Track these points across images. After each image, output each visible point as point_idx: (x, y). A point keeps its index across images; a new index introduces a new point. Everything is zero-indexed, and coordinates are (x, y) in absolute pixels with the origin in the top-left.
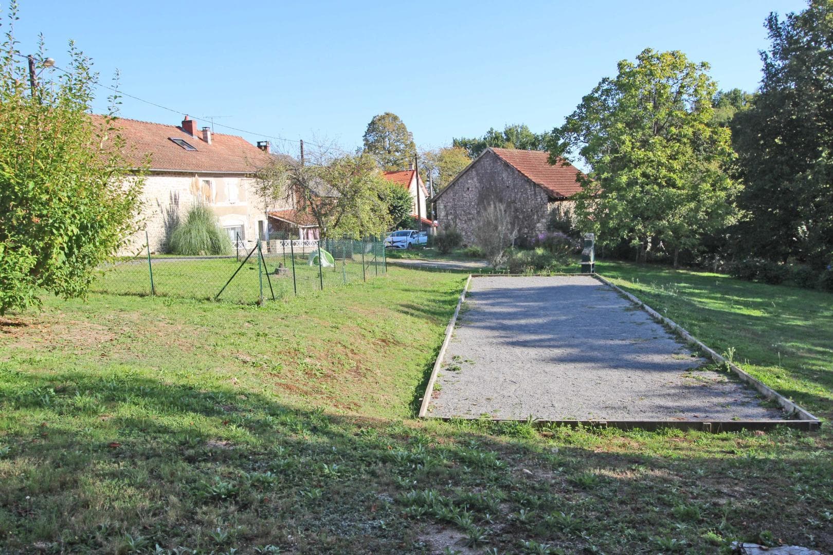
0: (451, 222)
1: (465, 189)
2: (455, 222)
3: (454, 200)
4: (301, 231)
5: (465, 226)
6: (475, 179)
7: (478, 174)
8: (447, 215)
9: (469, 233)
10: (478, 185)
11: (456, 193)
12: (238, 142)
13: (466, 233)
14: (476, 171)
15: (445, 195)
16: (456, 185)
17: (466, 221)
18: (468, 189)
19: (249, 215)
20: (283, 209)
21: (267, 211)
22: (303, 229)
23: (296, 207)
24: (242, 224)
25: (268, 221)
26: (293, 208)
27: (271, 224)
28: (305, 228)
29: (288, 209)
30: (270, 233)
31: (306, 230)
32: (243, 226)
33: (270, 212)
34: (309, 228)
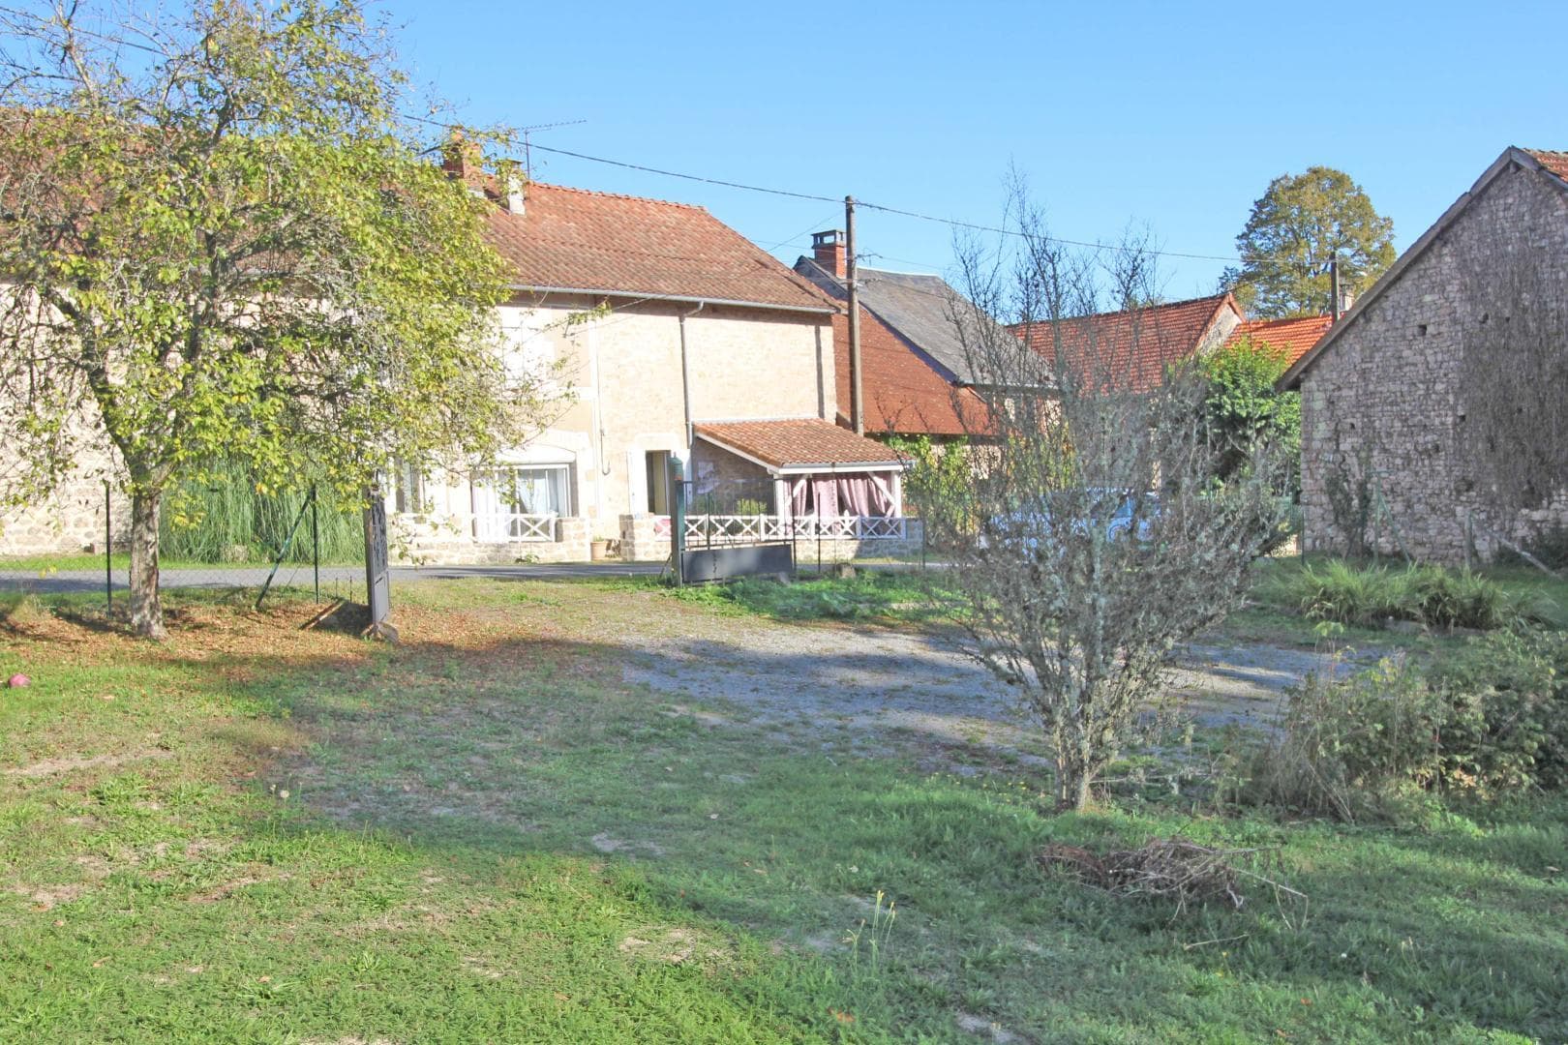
0: (1352, 461)
1: (1412, 330)
2: (1365, 463)
3: (1364, 374)
4: (781, 487)
5: (1405, 478)
6: (1453, 289)
7: (1463, 267)
8: (1336, 436)
9: (1419, 508)
10: (1462, 310)
11: (1375, 349)
12: (673, 218)
13: (1409, 505)
14: (1459, 254)
15: (1331, 357)
16: (1376, 317)
17: (1407, 459)
18: (1423, 328)
19: (602, 432)
20: (768, 418)
21: (692, 419)
22: (792, 480)
23: (832, 410)
24: (571, 459)
25: (693, 454)
26: (816, 415)
27: (708, 462)
28: (799, 477)
29: (791, 417)
30: (700, 492)
31: (803, 483)
32: (573, 466)
33: (700, 425)
34: (817, 477)
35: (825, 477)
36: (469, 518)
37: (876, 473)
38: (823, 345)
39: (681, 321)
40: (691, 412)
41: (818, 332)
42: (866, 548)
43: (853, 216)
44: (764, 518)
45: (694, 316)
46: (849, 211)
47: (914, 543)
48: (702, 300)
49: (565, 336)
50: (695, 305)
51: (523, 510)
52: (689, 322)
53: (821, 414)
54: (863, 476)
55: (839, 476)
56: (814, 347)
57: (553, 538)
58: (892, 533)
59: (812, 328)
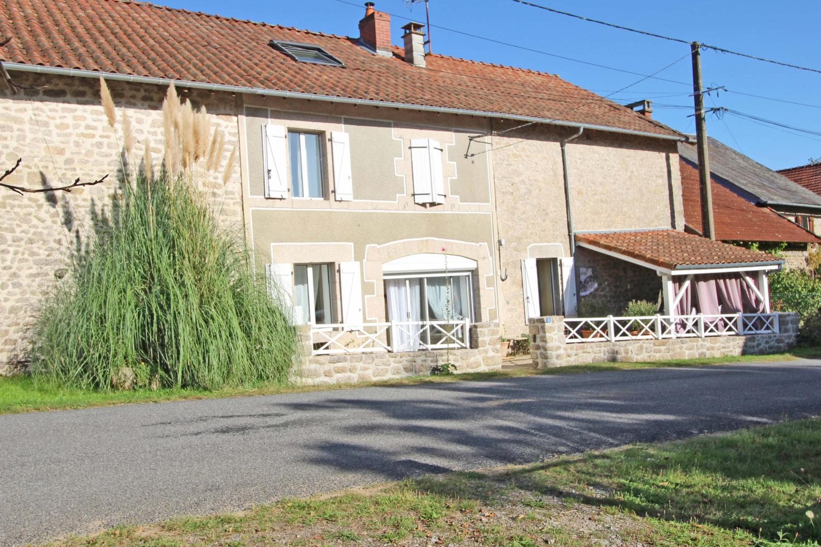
4: (669, 286)
19: (500, 242)
20: (633, 229)
21: (575, 230)
22: (679, 280)
23: (681, 223)
24: (472, 265)
25: (575, 261)
26: (669, 227)
27: (587, 268)
28: (685, 277)
29: (652, 228)
30: (582, 294)
31: (687, 283)
32: (475, 273)
33: (581, 236)
34: (697, 278)
35: (706, 278)
36: (383, 325)
37: (748, 273)
38: (672, 169)
39: (562, 146)
40: (573, 225)
41: (668, 159)
42: (750, 344)
43: (700, 58)
44: (659, 318)
45: (572, 142)
46: (695, 56)
47: (789, 337)
48: (582, 126)
49: (466, 156)
50: (575, 130)
51: (433, 316)
52: (569, 147)
53: (673, 226)
54: (737, 276)
55: (716, 277)
56: (666, 170)
57: (468, 345)
58: (768, 328)
59: (664, 154)
